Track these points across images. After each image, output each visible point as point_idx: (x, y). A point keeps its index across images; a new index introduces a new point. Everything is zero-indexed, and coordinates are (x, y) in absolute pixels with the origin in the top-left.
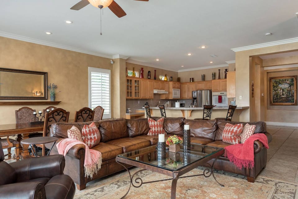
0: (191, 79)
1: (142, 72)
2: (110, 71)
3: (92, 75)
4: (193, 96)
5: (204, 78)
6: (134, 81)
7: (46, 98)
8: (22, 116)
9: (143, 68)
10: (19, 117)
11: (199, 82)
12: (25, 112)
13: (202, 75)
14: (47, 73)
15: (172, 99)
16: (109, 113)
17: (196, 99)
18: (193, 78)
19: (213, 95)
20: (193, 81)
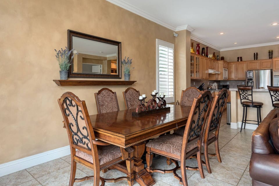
0: (240, 59)
1: (198, 49)
2: (173, 45)
3: (160, 48)
4: (248, 77)
5: (256, 56)
6: (195, 57)
7: (120, 77)
8: (104, 101)
9: (199, 44)
10: (101, 103)
11: (251, 62)
12: (106, 95)
13: (255, 54)
14: (120, 43)
15: (223, 80)
16: (172, 96)
17: (251, 80)
18: (241, 58)
19: (275, 76)
20: (241, 60)
